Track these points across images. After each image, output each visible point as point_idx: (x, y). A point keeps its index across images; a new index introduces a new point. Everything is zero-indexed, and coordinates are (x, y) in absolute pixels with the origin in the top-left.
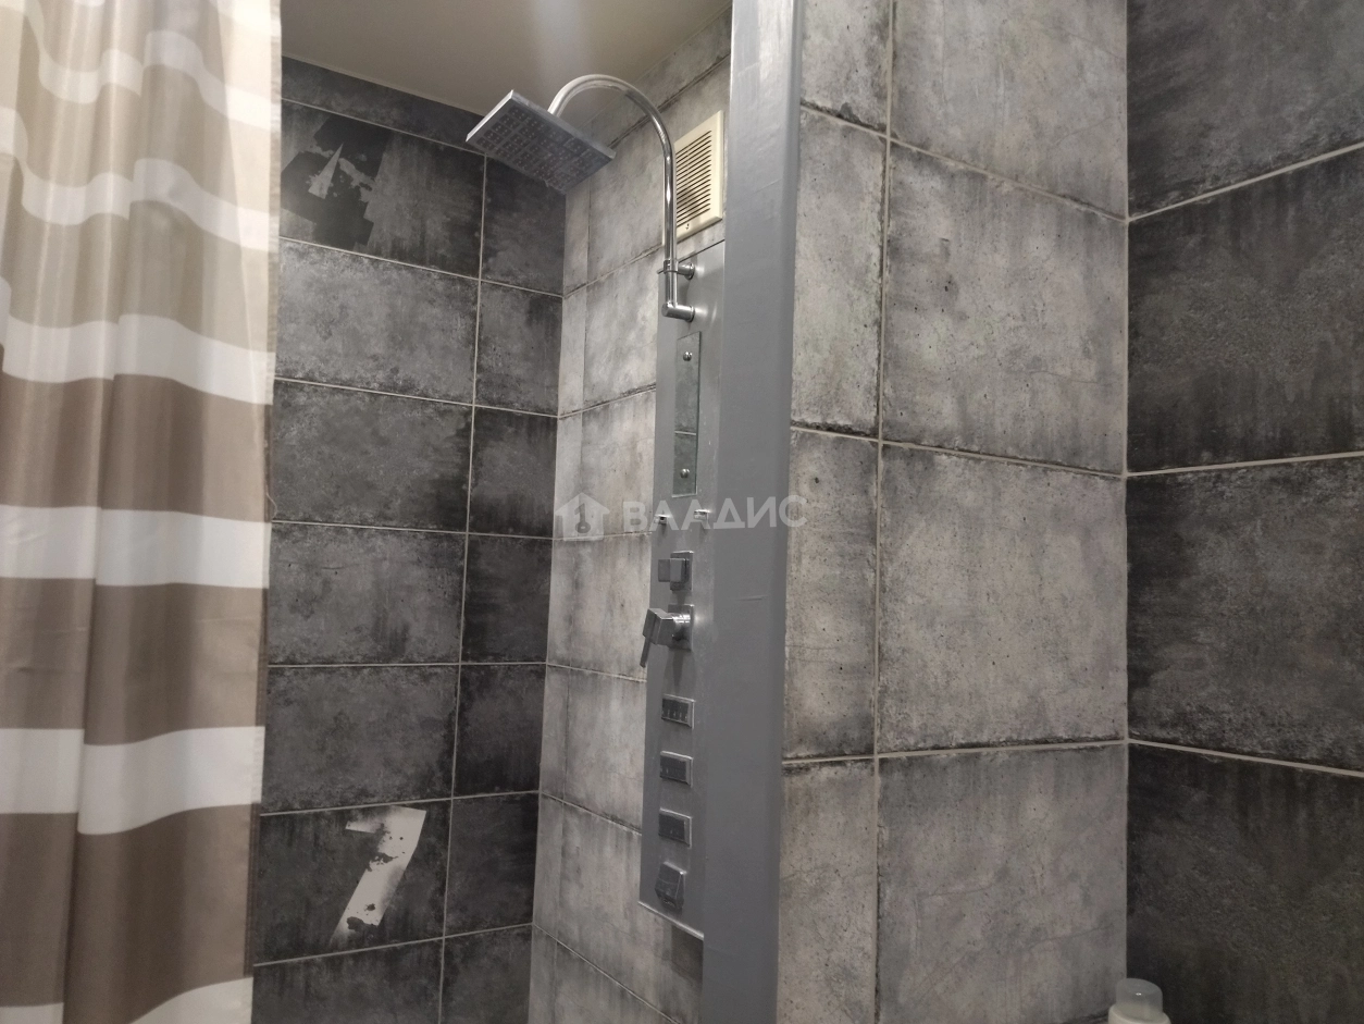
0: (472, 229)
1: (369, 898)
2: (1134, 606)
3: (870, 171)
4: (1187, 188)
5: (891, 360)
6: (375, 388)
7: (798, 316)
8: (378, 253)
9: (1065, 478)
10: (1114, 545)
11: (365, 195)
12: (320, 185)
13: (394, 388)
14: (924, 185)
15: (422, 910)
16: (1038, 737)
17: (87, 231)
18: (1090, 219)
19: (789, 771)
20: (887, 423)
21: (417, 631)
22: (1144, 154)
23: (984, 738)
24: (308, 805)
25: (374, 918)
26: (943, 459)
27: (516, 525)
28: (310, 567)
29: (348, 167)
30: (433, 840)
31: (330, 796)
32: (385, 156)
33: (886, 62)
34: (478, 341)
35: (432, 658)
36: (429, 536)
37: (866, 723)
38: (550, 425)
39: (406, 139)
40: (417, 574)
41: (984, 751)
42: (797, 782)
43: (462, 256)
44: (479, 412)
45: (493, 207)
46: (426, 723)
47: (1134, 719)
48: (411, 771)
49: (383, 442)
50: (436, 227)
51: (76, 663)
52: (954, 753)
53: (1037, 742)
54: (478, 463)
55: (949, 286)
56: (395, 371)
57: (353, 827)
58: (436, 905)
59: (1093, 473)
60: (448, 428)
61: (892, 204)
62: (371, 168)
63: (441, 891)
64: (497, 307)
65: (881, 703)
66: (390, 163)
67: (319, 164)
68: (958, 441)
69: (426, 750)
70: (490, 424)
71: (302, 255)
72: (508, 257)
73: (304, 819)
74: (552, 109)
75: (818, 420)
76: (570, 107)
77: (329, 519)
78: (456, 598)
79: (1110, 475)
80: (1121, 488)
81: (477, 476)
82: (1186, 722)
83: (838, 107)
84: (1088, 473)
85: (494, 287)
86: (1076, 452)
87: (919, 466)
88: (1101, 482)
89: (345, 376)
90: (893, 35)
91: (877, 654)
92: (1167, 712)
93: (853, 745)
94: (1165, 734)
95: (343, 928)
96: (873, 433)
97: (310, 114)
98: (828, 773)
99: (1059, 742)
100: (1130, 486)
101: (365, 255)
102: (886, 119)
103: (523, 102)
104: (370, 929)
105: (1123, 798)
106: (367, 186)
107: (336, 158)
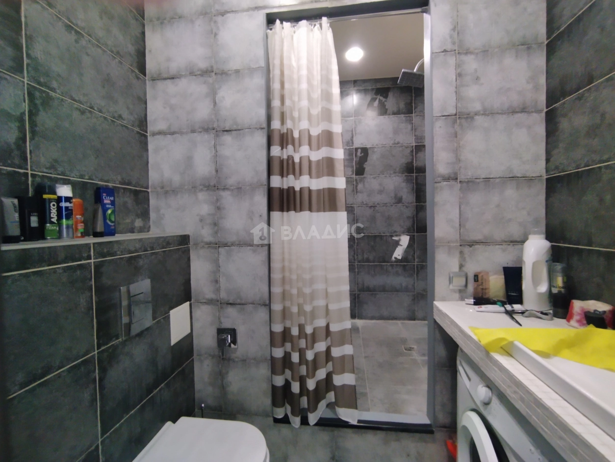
0: (411, 103)
1: (398, 253)
2: (547, 143)
3: (452, 61)
5: (459, 98)
6: (391, 145)
8: (389, 115)
9: (520, 115)
11: (386, 103)
13: (395, 144)
14: (468, 59)
15: (410, 257)
16: (511, 176)
18: (529, 48)
19: (436, 182)
20: (459, 112)
21: (404, 197)
22: (551, 22)
23: (492, 177)
24: (384, 233)
25: (400, 258)
26: (477, 117)
28: (380, 185)
29: (381, 98)
30: (411, 242)
31: (388, 232)
32: (389, 93)
33: (456, 36)
34: (414, 129)
35: (408, 203)
36: (406, 176)
37: (456, 174)
39: (394, 88)
40: (404, 185)
41: (491, 180)
42: (438, 184)
43: (409, 110)
44: (416, 146)
45: (415, 97)
46: (408, 217)
47: (547, 171)
48: (405, 227)
49: (394, 156)
50: (402, 105)
51: (321, 170)
52: (482, 180)
53: (510, 178)
54: (416, 157)
55: (478, 78)
56: (395, 140)
57: (393, 238)
58: (413, 256)
59: (532, 112)
60: (409, 151)
61: (459, 66)
62: (386, 97)
63: (414, 254)
64: (418, 120)
65: (460, 170)
66: (391, 95)
68: (482, 112)
69: (408, 223)
70: (418, 148)
72: (420, 107)
73: (384, 236)
74: (415, 71)
75: (440, 115)
77: (383, 174)
78: (413, 189)
79: (540, 111)
80: (543, 115)
81: (416, 161)
82: (557, 168)
83: (442, 50)
84: (529, 112)
85: (417, 116)
86: (524, 108)
87: (469, 120)
88: (534, 114)
89: (384, 143)
90: (457, 29)
91: (458, 160)
92: (553, 167)
93: (453, 178)
94: (552, 173)
95: (393, 259)
96: (456, 115)
97: (373, 89)
98: (445, 183)
99: (518, 177)
100: (547, 113)
101: (386, 116)
102: (456, 48)
103: (406, 70)
104: (399, 259)
105: (544, 191)
106: (386, 101)
107: (379, 97)
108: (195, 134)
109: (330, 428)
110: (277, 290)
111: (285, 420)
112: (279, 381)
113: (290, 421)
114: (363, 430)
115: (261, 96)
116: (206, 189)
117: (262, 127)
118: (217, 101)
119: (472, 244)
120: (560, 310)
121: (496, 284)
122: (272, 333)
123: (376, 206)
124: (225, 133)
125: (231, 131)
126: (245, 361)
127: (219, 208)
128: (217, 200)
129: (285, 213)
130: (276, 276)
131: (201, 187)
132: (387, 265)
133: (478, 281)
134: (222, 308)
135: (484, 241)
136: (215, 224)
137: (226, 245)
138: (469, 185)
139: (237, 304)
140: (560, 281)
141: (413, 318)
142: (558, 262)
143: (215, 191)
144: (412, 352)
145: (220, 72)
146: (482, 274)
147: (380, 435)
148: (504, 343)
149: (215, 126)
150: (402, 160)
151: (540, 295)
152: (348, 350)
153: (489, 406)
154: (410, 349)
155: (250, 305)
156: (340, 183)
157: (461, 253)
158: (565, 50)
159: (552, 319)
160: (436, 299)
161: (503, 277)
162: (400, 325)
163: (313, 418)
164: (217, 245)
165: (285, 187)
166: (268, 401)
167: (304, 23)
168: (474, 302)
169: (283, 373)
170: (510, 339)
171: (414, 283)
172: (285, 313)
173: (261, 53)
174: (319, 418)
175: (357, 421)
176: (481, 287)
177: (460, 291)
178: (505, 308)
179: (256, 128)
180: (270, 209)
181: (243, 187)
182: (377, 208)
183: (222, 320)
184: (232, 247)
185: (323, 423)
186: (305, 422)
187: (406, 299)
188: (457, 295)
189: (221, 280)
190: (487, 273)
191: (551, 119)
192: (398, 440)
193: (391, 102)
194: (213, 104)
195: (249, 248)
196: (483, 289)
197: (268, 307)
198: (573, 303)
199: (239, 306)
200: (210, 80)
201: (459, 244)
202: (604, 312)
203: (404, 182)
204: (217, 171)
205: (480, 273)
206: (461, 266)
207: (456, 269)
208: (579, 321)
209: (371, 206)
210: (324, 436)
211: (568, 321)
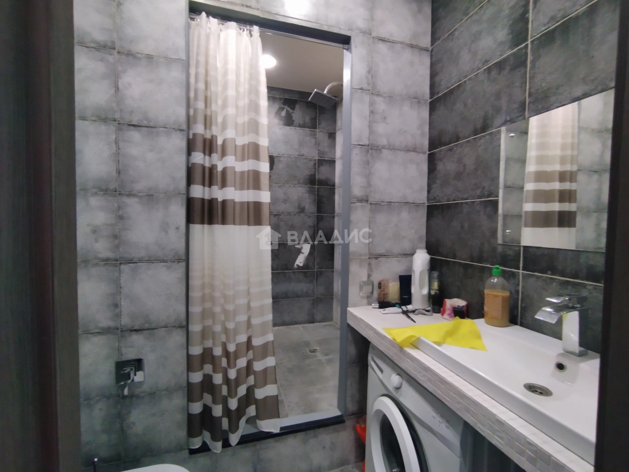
0: (315, 119)
1: (300, 261)
2: (429, 178)
3: (367, 98)
4: (438, 93)
5: (372, 132)
6: (296, 156)
7: (352, 125)
8: (296, 127)
9: (412, 153)
10: (425, 167)
11: (293, 115)
12: (283, 113)
13: (300, 155)
14: (379, 100)
15: (311, 264)
16: (405, 202)
17: (244, 124)
18: (419, 102)
19: (352, 203)
20: (371, 144)
21: (307, 207)
22: (432, 86)
23: (393, 201)
25: (301, 265)
26: (383, 150)
27: (327, 185)
28: (285, 194)
29: (289, 109)
30: (312, 250)
32: (296, 105)
33: (370, 78)
34: (317, 144)
36: (308, 187)
37: (367, 196)
38: (334, 162)
39: (301, 101)
40: (307, 195)
41: (392, 203)
42: (353, 205)
43: (313, 125)
44: (318, 159)
45: (320, 114)
46: (310, 227)
47: (428, 200)
49: (298, 167)
50: (307, 119)
51: (246, 182)
52: (386, 203)
54: (318, 171)
55: (385, 118)
56: (300, 152)
57: (296, 246)
58: (314, 263)
59: (419, 153)
60: (312, 164)
61: (372, 104)
62: (293, 109)
63: (314, 261)
64: (321, 135)
65: (370, 193)
66: (297, 107)
67: (283, 109)
68: (387, 147)
70: (321, 162)
71: (280, 129)
72: (323, 124)
74: (325, 92)
75: (357, 144)
76: (329, 92)
77: (288, 184)
78: (315, 201)
79: (424, 153)
80: (427, 156)
81: (318, 174)
82: (435, 199)
83: (360, 88)
84: (418, 152)
85: (321, 131)
86: (415, 149)
87: (378, 151)
88: (421, 155)
89: (290, 154)
90: (371, 72)
91: (369, 185)
92: (432, 197)
93: (364, 200)
94: (432, 202)
95: (295, 266)
96: (368, 146)
97: (281, 99)
98: (359, 204)
99: (410, 203)
100: (429, 154)
101: (293, 128)
102: (370, 88)
103: (318, 91)
104: (301, 267)
105: (425, 215)
106: (293, 113)
107: (286, 107)
108: (86, 122)
109: (253, 443)
110: (195, 309)
111: (205, 448)
112: (196, 408)
113: (210, 447)
114: (284, 437)
115: (179, 92)
116: (102, 193)
117: (182, 128)
118: (120, 87)
119: (378, 257)
120: (436, 307)
121: (393, 289)
122: (189, 357)
123: (280, 215)
124: (132, 128)
125: (139, 126)
126: (154, 395)
127: (121, 218)
128: (119, 208)
129: (206, 226)
130: (195, 294)
131: (95, 190)
132: (289, 272)
133: (381, 288)
134: (123, 336)
135: (386, 254)
136: (116, 237)
137: (130, 261)
138: (377, 206)
139: (144, 330)
140: (436, 285)
141: (312, 321)
142: (434, 271)
143: (116, 197)
144: (317, 353)
145: (126, 53)
146: (384, 282)
147: (300, 436)
148: (414, 339)
149: (117, 116)
150: (305, 171)
151: (424, 296)
152: (270, 361)
153: (400, 390)
154: (314, 351)
155: (162, 329)
156: (265, 197)
157: (369, 264)
158: (441, 111)
159: (432, 315)
160: (349, 305)
161: (399, 283)
162: (301, 329)
163: (234, 439)
164: (118, 262)
165: (207, 197)
166: (183, 433)
167: (233, 24)
168: (379, 306)
169: (202, 398)
170: (418, 336)
171: (314, 288)
172: (205, 333)
173: (181, 43)
174: (240, 437)
175: (279, 429)
176: (383, 293)
177: (368, 297)
178: (402, 309)
179: (174, 129)
180: (189, 220)
181: (155, 194)
182: (281, 217)
183: (124, 350)
184: (138, 264)
185: (245, 440)
186: (226, 444)
187: (306, 304)
188: (365, 301)
189: (123, 303)
190: (388, 281)
191: (432, 160)
192: (315, 436)
193: (298, 115)
194: (114, 89)
195: (164, 264)
196: (384, 294)
197: (185, 329)
198: (446, 302)
199: (148, 331)
200: (111, 59)
201: (368, 257)
202: (463, 306)
203: (306, 193)
204: (119, 172)
205: (382, 281)
206: (369, 276)
207: (365, 279)
208: (449, 315)
209: (276, 215)
210: (246, 453)
211: (443, 315)
